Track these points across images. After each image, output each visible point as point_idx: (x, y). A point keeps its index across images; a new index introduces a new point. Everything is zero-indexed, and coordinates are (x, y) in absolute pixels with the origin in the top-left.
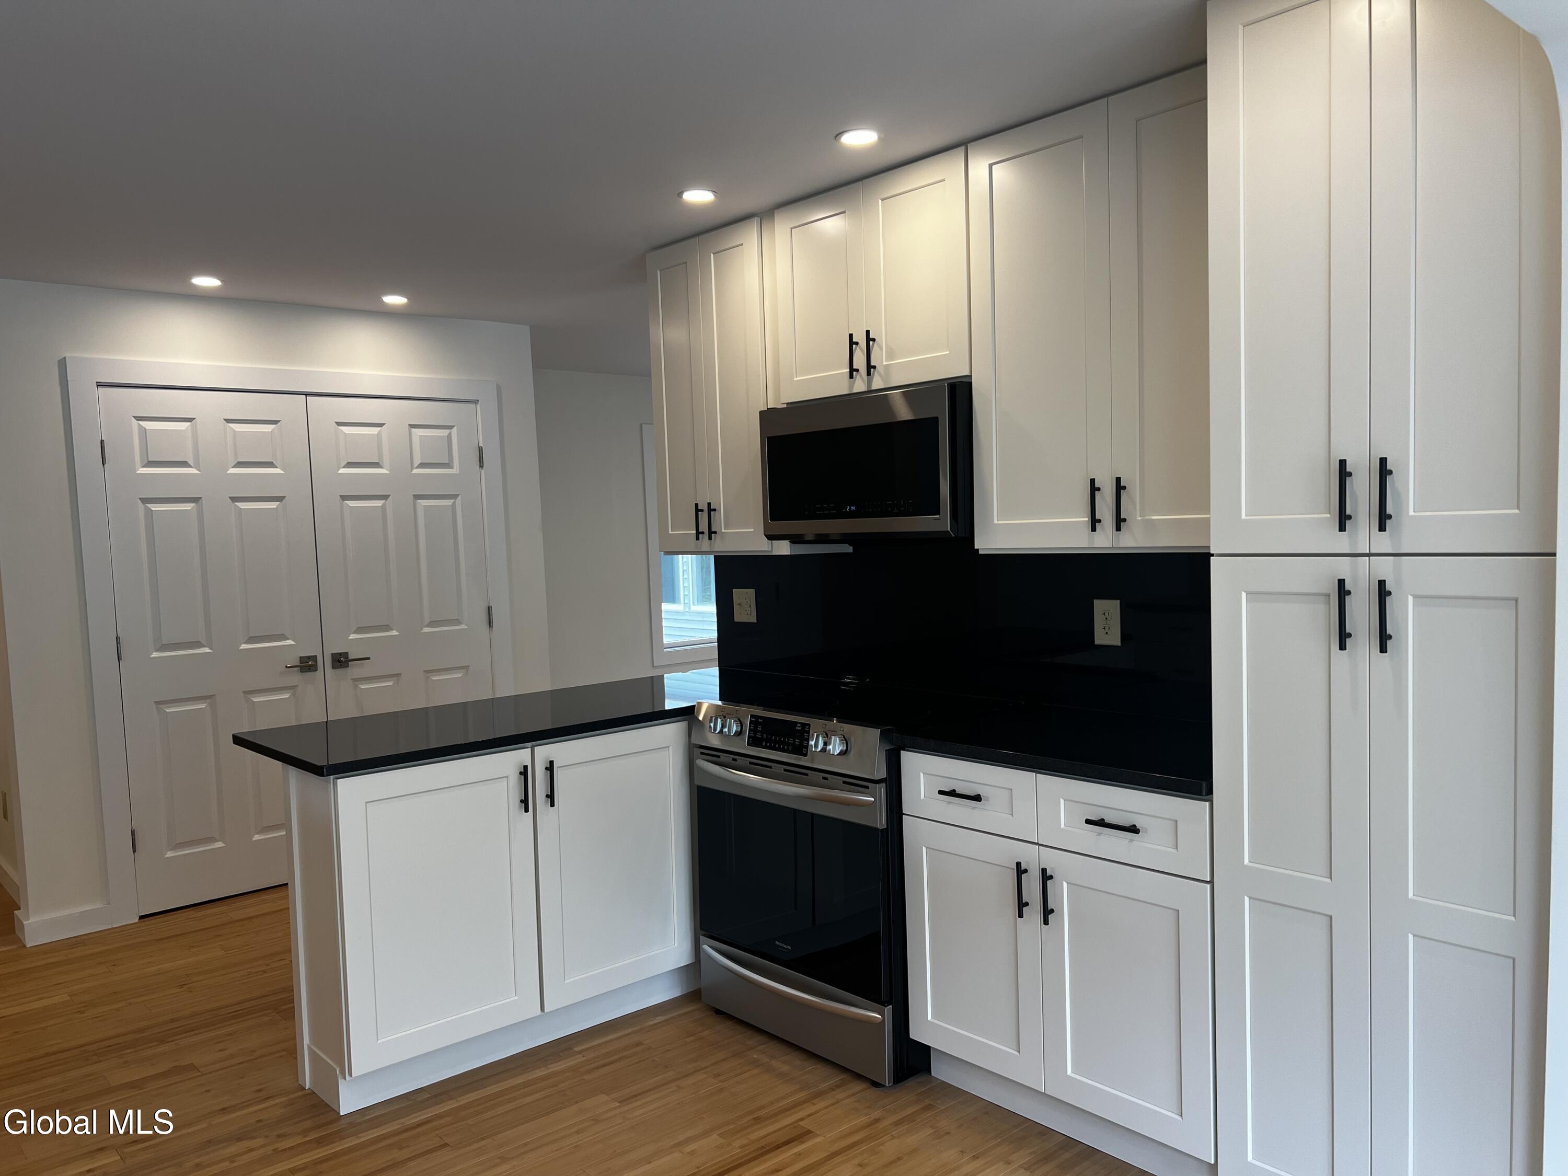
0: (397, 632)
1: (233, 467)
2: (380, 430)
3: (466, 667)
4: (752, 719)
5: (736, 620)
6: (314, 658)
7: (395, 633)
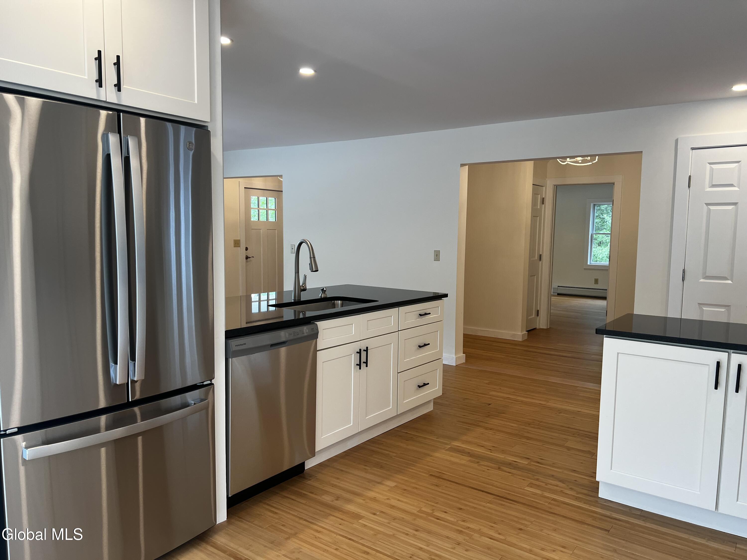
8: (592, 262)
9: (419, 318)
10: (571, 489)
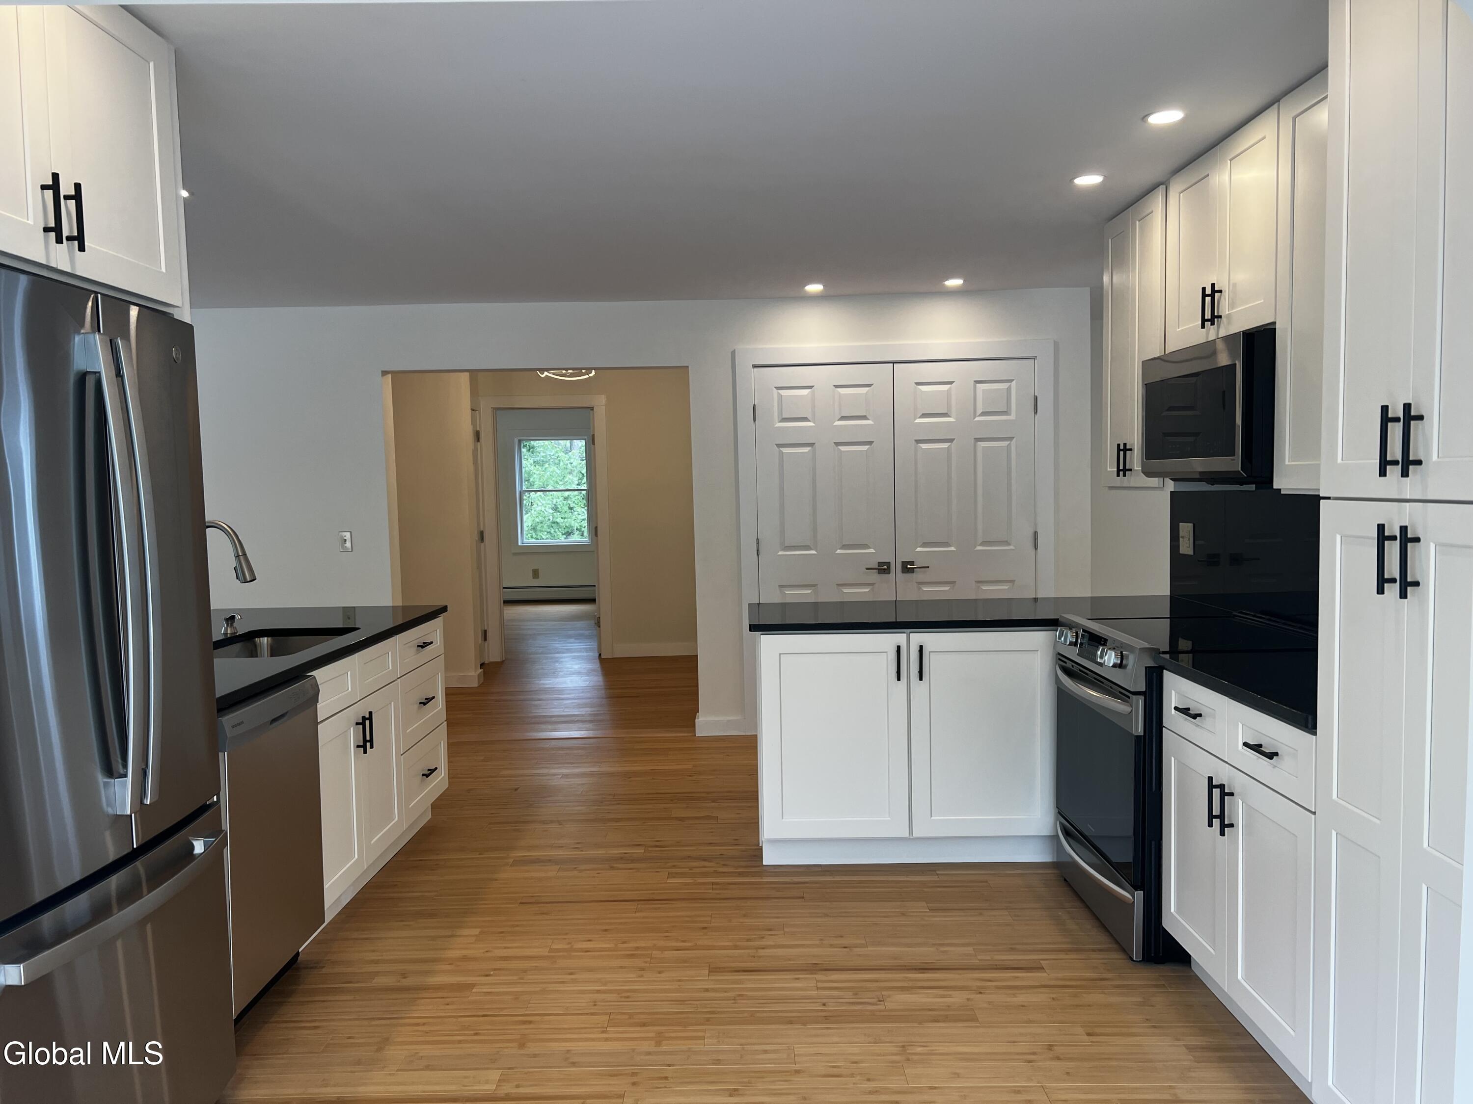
0: (955, 548)
1: (838, 420)
2: (950, 387)
3: (1012, 581)
4: (1083, 633)
5: (1181, 552)
6: (888, 564)
7: (953, 549)
8: (525, 541)
9: (418, 652)
10: (724, 865)
